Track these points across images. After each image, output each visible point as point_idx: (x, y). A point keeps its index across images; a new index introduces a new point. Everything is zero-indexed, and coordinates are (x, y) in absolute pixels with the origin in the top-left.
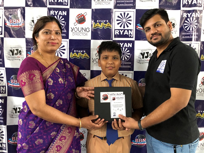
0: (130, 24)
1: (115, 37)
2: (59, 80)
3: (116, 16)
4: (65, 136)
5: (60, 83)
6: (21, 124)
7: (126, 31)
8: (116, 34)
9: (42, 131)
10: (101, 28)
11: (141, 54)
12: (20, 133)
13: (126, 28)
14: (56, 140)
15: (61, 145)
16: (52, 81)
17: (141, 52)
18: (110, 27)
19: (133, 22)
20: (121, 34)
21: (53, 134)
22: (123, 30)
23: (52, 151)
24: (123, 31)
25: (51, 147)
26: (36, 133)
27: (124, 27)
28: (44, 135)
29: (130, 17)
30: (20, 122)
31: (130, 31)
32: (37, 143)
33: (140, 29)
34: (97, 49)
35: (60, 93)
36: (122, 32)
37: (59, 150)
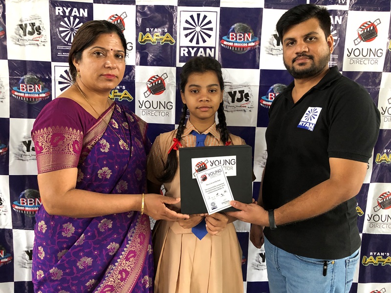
0: (209, 36)
1: (180, 62)
2: (120, 143)
3: (183, 21)
4: (134, 250)
5: (122, 149)
6: (44, 231)
7: (201, 50)
8: (182, 55)
9: (90, 242)
10: (153, 43)
11: (230, 93)
12: (42, 249)
13: (201, 44)
14: (120, 258)
15: (127, 269)
16: (108, 146)
17: (229, 90)
18: (170, 41)
19: (215, 34)
20: (193, 55)
21: (111, 248)
22: (195, 47)
23: (111, 279)
24: (195, 49)
25: (110, 273)
26: (79, 246)
27: (198, 42)
28: (95, 249)
29: (210, 22)
30: (42, 226)
31: (208, 50)
32: (82, 265)
33: (227, 46)
34: (147, 84)
35: (123, 169)
36: (193, 52)
37: (125, 279)
